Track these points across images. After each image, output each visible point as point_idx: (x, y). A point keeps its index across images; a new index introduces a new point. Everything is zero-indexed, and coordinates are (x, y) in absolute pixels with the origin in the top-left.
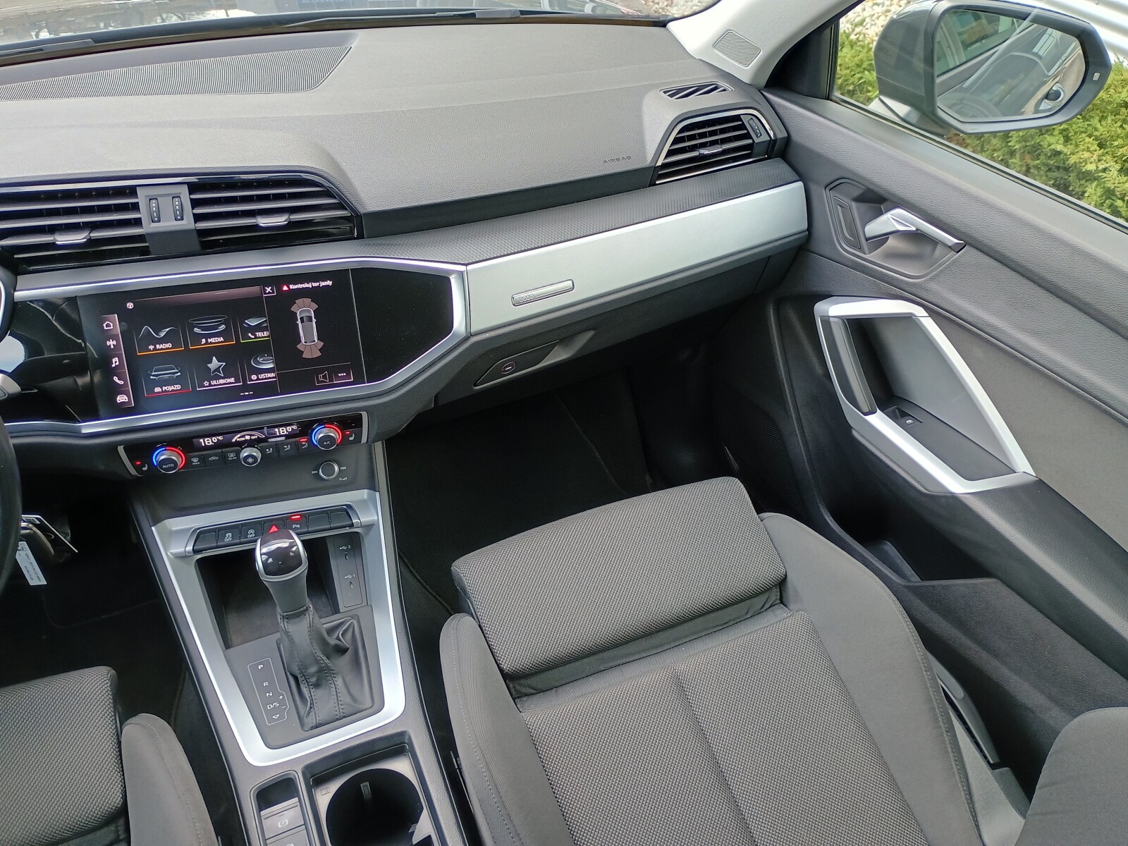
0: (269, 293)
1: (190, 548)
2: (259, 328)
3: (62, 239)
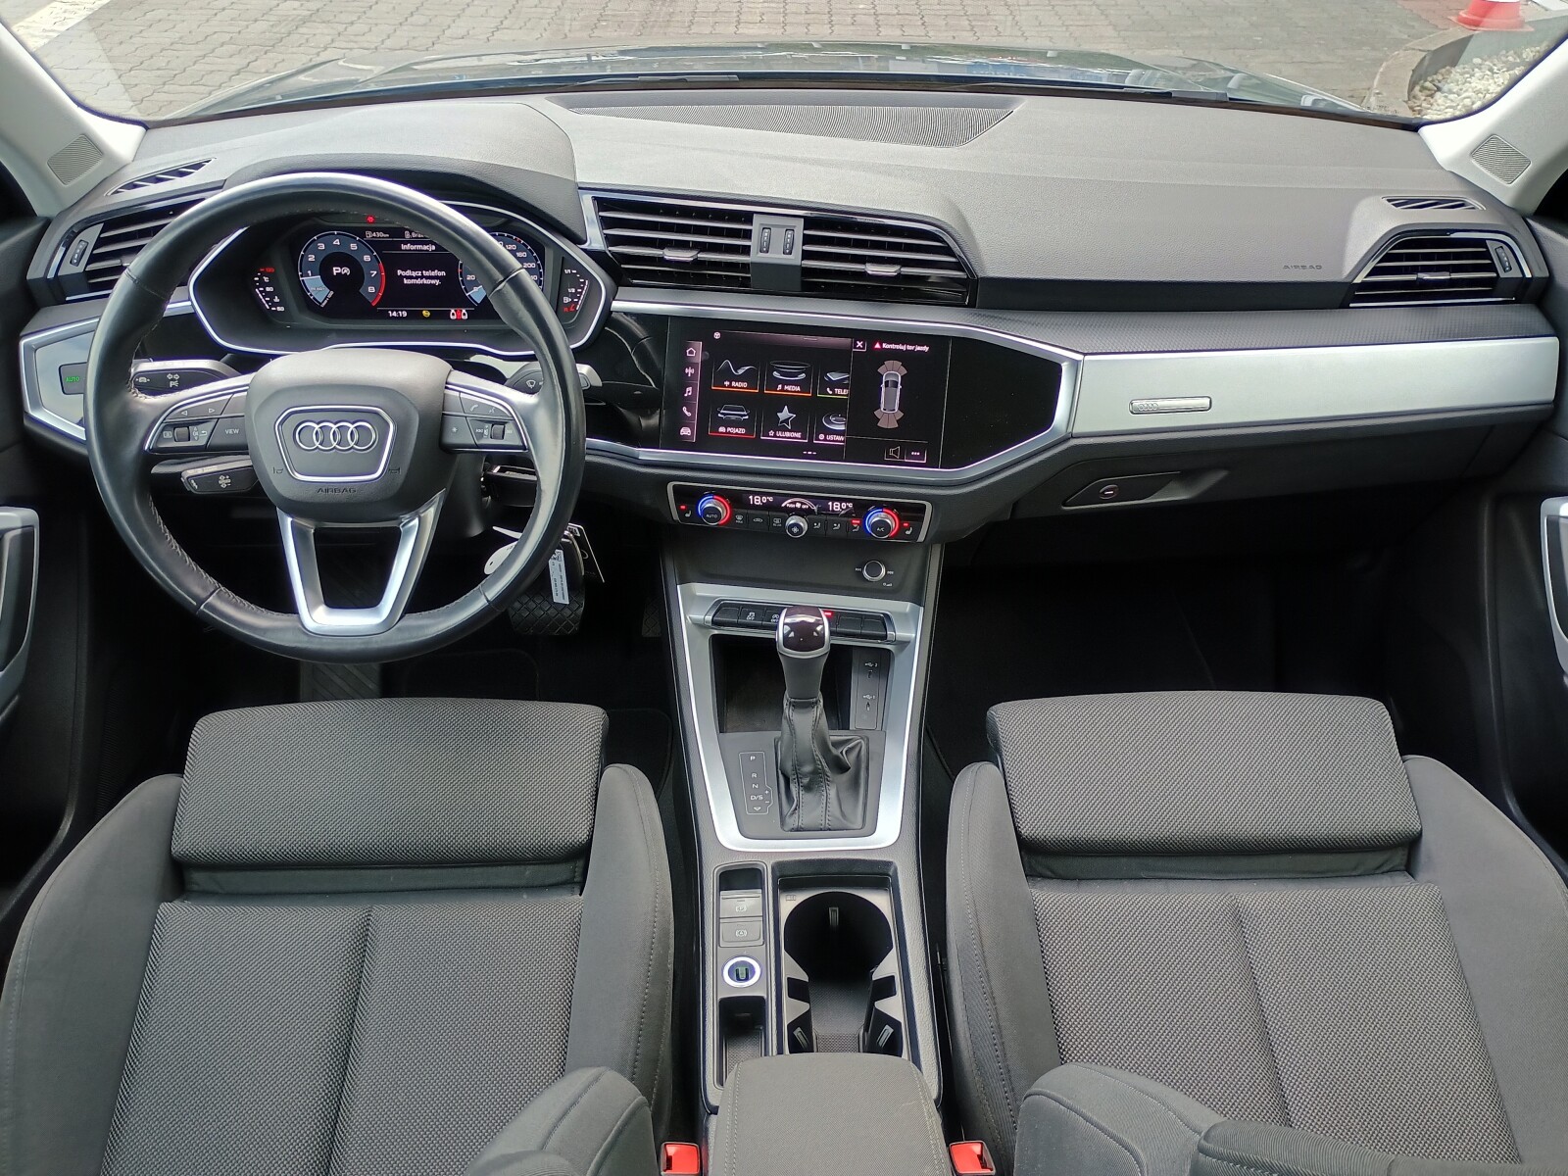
0: (859, 348)
1: (709, 618)
2: (839, 384)
3: (670, 254)
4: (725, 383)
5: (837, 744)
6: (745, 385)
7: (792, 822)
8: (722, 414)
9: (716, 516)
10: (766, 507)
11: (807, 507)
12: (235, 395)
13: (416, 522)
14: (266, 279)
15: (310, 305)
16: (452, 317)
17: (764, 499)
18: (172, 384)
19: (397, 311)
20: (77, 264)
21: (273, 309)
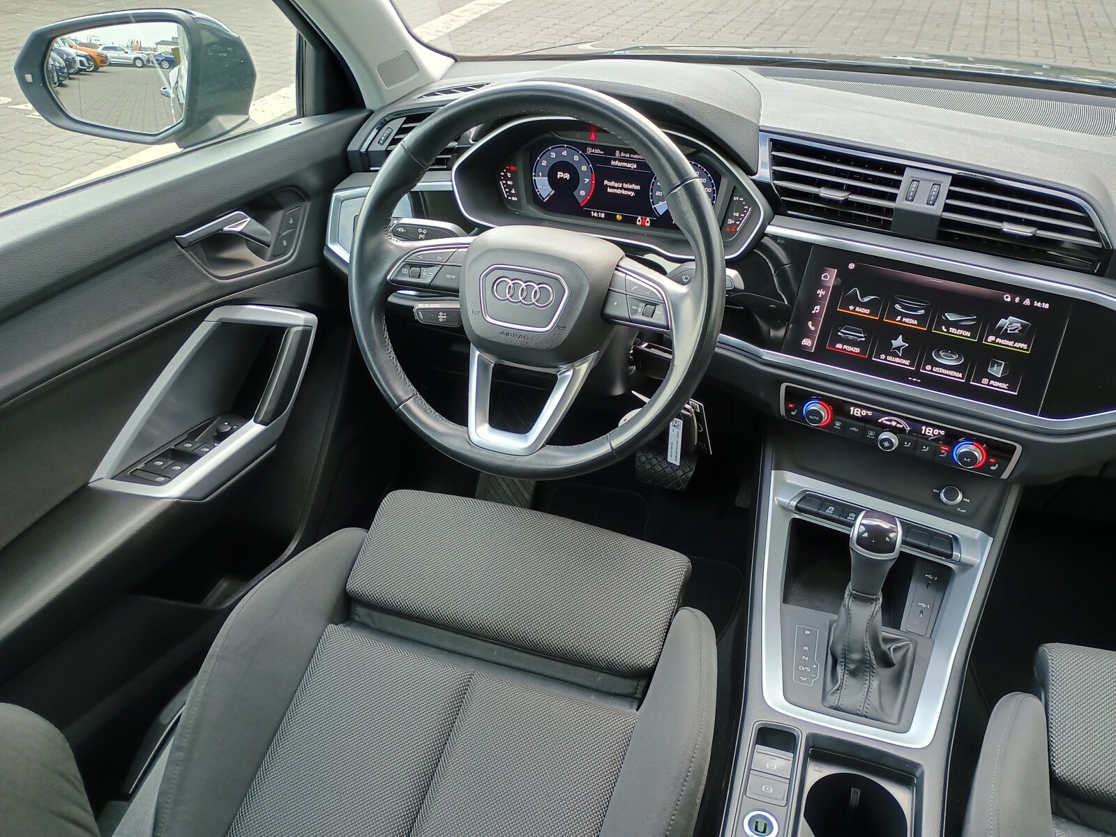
1: (794, 503)
2: (955, 324)
3: (824, 193)
4: (850, 307)
5: (887, 640)
6: (867, 311)
7: (833, 700)
8: (842, 333)
9: (818, 419)
10: (864, 419)
11: (902, 426)
12: (460, 250)
13: (570, 373)
14: (509, 175)
15: (536, 199)
16: (638, 223)
17: (864, 413)
18: (420, 236)
19: (598, 212)
20: (382, 144)
21: (510, 198)
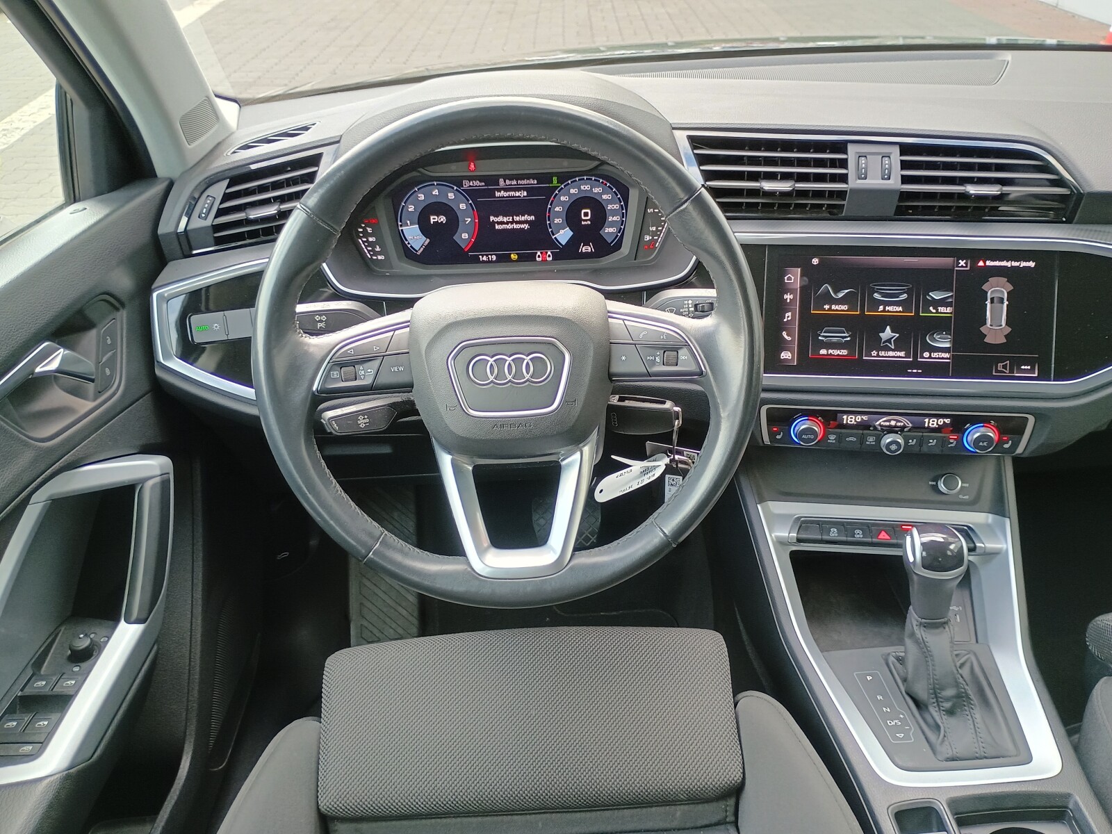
0: (962, 266)
1: (793, 535)
2: (943, 303)
3: (767, 186)
4: (825, 307)
6: (845, 307)
7: (946, 751)
8: (823, 336)
9: (812, 437)
10: (860, 426)
11: (902, 424)
12: (397, 332)
13: (578, 455)
14: (369, 230)
15: (409, 253)
16: (537, 259)
17: (859, 419)
18: (319, 325)
19: (487, 255)
20: (205, 218)
21: (375, 258)
